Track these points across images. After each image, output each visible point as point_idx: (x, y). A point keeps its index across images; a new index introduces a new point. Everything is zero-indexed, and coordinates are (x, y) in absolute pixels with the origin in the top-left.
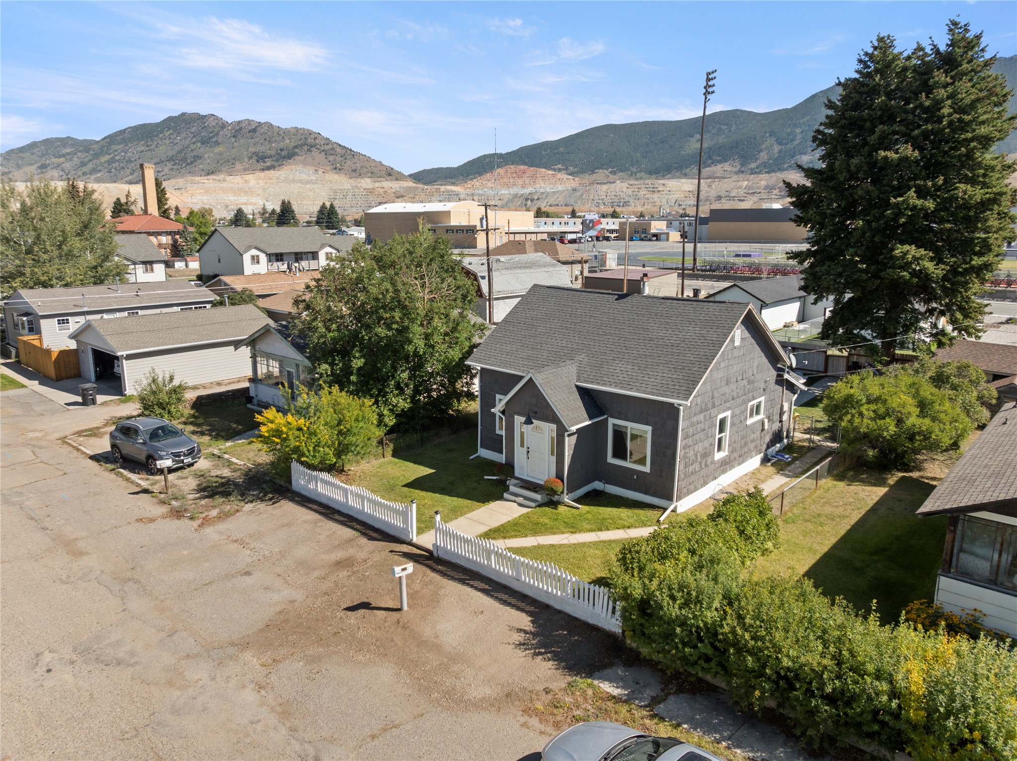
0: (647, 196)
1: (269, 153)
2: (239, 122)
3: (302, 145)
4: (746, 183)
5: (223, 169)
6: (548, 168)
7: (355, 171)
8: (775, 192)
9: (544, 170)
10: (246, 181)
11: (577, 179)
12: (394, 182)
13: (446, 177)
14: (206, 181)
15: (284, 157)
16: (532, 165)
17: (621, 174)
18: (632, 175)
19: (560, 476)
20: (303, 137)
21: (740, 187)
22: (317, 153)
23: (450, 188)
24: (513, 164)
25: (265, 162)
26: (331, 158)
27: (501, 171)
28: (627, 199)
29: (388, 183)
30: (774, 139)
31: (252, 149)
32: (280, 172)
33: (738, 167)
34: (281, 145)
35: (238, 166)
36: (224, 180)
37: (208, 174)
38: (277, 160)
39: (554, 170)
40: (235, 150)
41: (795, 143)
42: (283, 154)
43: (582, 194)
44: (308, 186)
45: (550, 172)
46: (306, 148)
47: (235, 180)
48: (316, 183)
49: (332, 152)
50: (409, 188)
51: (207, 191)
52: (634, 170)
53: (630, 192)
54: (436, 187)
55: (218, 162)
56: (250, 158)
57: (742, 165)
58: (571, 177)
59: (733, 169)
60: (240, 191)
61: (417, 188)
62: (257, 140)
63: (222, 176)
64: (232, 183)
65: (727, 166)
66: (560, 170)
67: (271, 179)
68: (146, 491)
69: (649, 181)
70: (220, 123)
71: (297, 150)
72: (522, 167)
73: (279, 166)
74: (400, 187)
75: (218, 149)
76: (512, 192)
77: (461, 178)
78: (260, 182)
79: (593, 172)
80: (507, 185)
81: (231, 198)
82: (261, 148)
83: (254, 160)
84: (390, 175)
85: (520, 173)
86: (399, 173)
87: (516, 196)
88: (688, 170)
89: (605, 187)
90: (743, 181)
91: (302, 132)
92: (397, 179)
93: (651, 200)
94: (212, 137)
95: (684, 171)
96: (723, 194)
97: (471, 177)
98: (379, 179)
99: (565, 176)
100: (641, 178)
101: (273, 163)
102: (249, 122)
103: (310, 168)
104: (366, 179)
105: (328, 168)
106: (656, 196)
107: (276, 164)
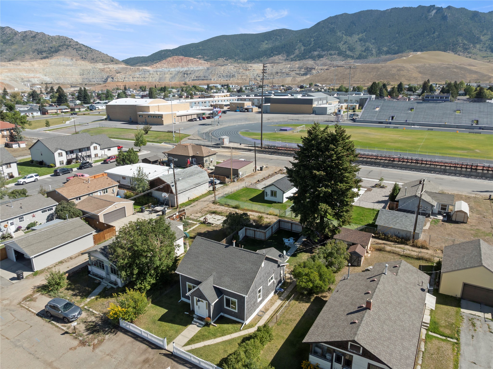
0: (244, 72)
1: (44, 49)
2: (25, 32)
3: (63, 46)
4: (289, 66)
5: (18, 58)
6: (195, 57)
7: (93, 59)
8: (303, 70)
9: (192, 58)
10: (32, 65)
11: (209, 63)
12: (115, 65)
13: (142, 62)
14: (9, 65)
15: (53, 52)
16: (186, 56)
17: (230, 60)
18: (236, 61)
19: (209, 317)
20: (63, 41)
21: (286, 68)
22: (72, 50)
23: (145, 68)
24: (176, 55)
25: (42, 54)
26: (80, 52)
27: (170, 59)
28: (234, 74)
29: (112, 65)
30: (301, 44)
31: (34, 47)
32: (52, 60)
33: (286, 57)
34: (51, 45)
35: (27, 57)
36: (20, 65)
37: (9, 61)
38: (49, 54)
39: (197, 58)
40: (23, 48)
41: (311, 46)
42: (52, 50)
43: (212, 71)
44: (68, 68)
45: (195, 60)
46: (65, 47)
47: (26, 65)
48: (72, 66)
49: (80, 49)
50: (123, 68)
51: (10, 71)
52: (237, 58)
53: (235, 70)
54: (137, 67)
55: (15, 54)
56: (34, 52)
57: (287, 56)
58: (206, 62)
59: (283, 58)
60: (29, 71)
61: (127, 68)
62: (37, 42)
63: (18, 62)
64: (24, 66)
65: (280, 57)
66: (200, 58)
67: (46, 64)
68: (67, 333)
69: (244, 65)
70: (14, 32)
71: (60, 48)
72: (181, 57)
73: (51, 56)
74: (118, 68)
75: (13, 47)
76: (177, 70)
77: (150, 62)
78: (41, 65)
79: (217, 60)
80: (174, 66)
81: (25, 74)
82: (39, 47)
83: (36, 53)
84: (112, 61)
85: (180, 60)
86: (117, 60)
87: (179, 72)
88: (262, 58)
89: (223, 68)
90: (288, 64)
91: (62, 38)
92: (116, 64)
93: (245, 74)
94: (10, 40)
95: (260, 59)
96: (279, 71)
97: (155, 61)
98: (107, 64)
99: (203, 62)
100: (240, 63)
101: (47, 55)
102: (31, 32)
103: (68, 58)
104: (100, 64)
105: (79, 58)
106: (247, 72)
107: (49, 56)
